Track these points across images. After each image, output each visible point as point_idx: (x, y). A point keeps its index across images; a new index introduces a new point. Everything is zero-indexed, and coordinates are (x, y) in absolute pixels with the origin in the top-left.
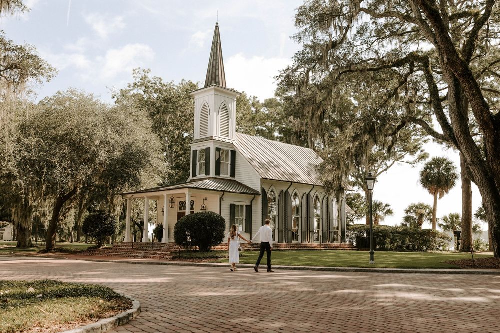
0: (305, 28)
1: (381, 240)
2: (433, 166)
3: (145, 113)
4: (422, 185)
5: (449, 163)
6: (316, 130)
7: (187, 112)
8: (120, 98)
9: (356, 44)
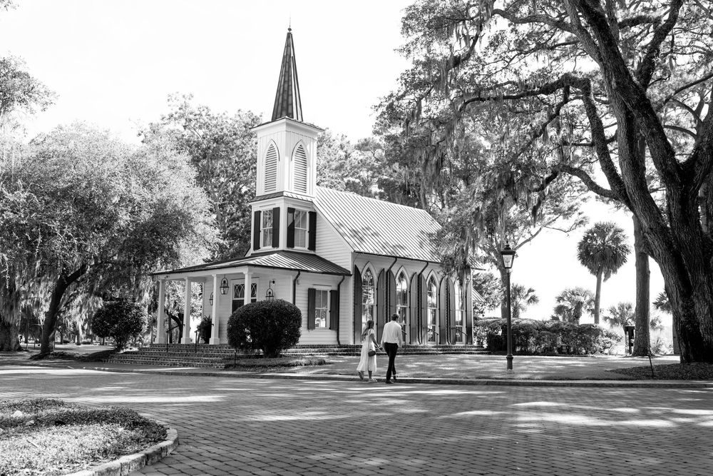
0: (415, 36)
1: (522, 339)
2: (595, 235)
3: (185, 157)
4: (580, 262)
5: (617, 231)
6: (430, 183)
7: (246, 156)
8: (149, 135)
9: (488, 60)
